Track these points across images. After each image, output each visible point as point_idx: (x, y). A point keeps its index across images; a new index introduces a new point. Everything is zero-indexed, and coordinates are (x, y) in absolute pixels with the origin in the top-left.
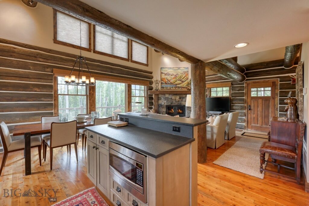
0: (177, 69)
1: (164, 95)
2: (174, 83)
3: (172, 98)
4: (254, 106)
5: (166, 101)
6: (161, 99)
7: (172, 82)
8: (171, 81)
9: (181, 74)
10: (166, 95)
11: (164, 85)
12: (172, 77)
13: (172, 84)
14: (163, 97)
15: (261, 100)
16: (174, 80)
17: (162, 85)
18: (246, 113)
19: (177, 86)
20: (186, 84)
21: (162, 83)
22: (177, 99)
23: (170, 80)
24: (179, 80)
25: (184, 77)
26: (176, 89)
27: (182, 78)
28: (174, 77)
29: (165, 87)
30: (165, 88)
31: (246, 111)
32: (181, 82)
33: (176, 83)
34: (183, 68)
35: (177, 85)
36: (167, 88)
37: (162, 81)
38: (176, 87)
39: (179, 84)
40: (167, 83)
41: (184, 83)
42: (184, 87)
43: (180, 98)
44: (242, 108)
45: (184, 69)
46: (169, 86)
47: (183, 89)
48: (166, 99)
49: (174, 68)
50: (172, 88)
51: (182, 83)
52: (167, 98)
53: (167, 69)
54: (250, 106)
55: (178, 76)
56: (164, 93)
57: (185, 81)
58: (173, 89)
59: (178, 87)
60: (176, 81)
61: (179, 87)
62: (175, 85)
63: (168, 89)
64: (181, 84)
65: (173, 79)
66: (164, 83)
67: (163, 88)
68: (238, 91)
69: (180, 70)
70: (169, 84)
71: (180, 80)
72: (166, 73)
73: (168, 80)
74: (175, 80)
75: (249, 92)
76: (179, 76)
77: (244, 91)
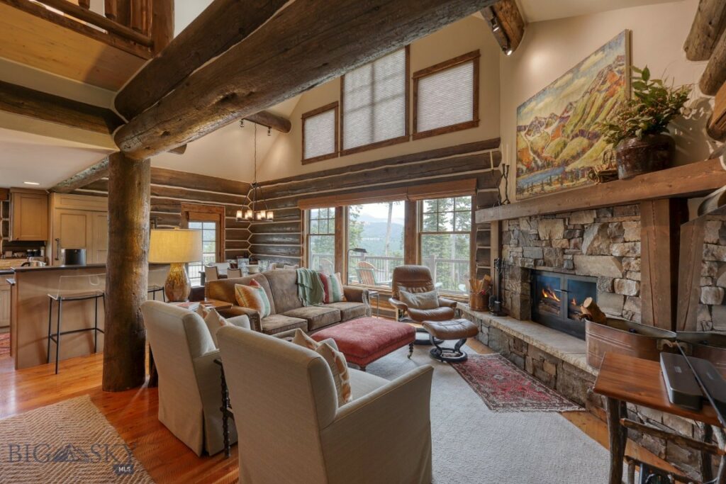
0: (570, 76)
7: (550, 155)
8: (544, 155)
9: (586, 98)
12: (550, 130)
13: (549, 165)
16: (557, 140)
19: (568, 169)
21: (519, 174)
23: (543, 148)
24: (577, 136)
25: (602, 107)
26: (566, 185)
27: (588, 120)
28: (558, 129)
29: (526, 187)
30: (526, 193)
32: (585, 141)
33: (565, 154)
34: (596, 53)
35: (566, 163)
36: (533, 188)
37: (521, 165)
38: (564, 176)
39: (576, 157)
40: (534, 164)
41: (598, 144)
43: (569, 235)
45: (600, 55)
49: (559, 83)
50: (550, 184)
51: (591, 146)
52: (524, 233)
53: (533, 103)
55: (570, 113)
56: (518, 213)
58: (554, 190)
59: (572, 172)
60: (565, 145)
61: (575, 175)
62: (559, 166)
63: (537, 193)
64: (584, 151)
65: (554, 138)
66: (524, 168)
67: (522, 191)
69: (584, 74)
70: (538, 168)
71: (582, 133)
72: (528, 124)
73: (535, 153)
74: (558, 144)
76: (575, 115)
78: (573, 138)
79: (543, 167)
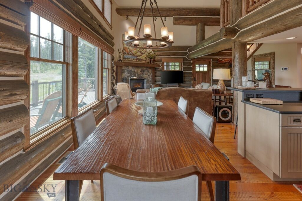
1: (127, 67)
2: (135, 54)
3: (134, 71)
4: (197, 78)
5: (129, 74)
6: (124, 72)
7: (133, 53)
9: (141, 46)
10: (129, 67)
11: (126, 56)
13: (133, 55)
14: (126, 70)
15: (202, 73)
17: (124, 55)
18: (193, 83)
19: (138, 58)
20: (145, 57)
21: (124, 53)
22: (139, 72)
23: (132, 50)
26: (137, 61)
27: (141, 50)
29: (127, 58)
30: (127, 60)
31: (193, 82)
33: (137, 54)
35: (137, 56)
36: (129, 59)
37: (124, 51)
39: (139, 56)
40: (129, 53)
41: (143, 55)
42: (143, 59)
43: (141, 71)
44: (191, 80)
46: (131, 57)
47: (142, 61)
48: (130, 72)
50: (134, 59)
51: (142, 55)
52: (130, 70)
54: (195, 78)
56: (127, 65)
57: (144, 53)
58: (134, 61)
60: (137, 52)
61: (139, 60)
62: (136, 56)
63: (130, 61)
64: (141, 56)
66: (126, 53)
67: (125, 59)
68: (187, 66)
70: (131, 54)
71: (140, 52)
73: (130, 50)
74: (135, 51)
75: (194, 67)
77: (191, 67)
78: (139, 52)
79: (132, 55)
